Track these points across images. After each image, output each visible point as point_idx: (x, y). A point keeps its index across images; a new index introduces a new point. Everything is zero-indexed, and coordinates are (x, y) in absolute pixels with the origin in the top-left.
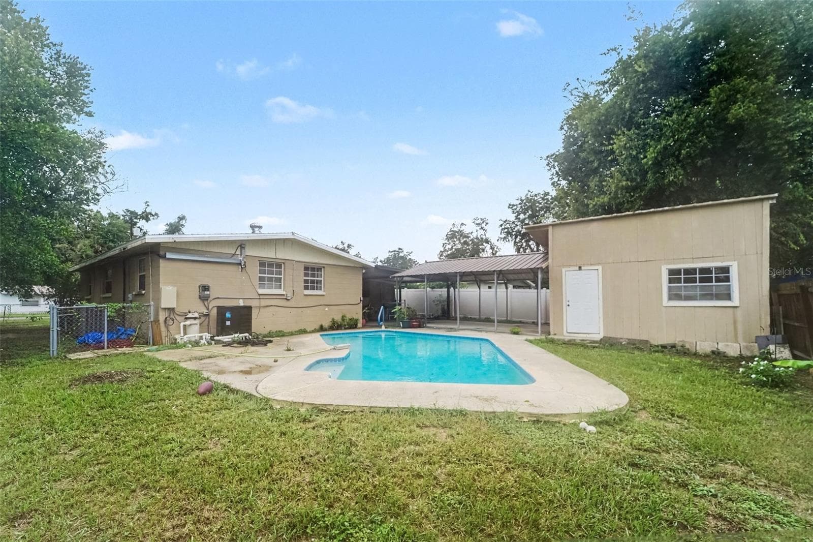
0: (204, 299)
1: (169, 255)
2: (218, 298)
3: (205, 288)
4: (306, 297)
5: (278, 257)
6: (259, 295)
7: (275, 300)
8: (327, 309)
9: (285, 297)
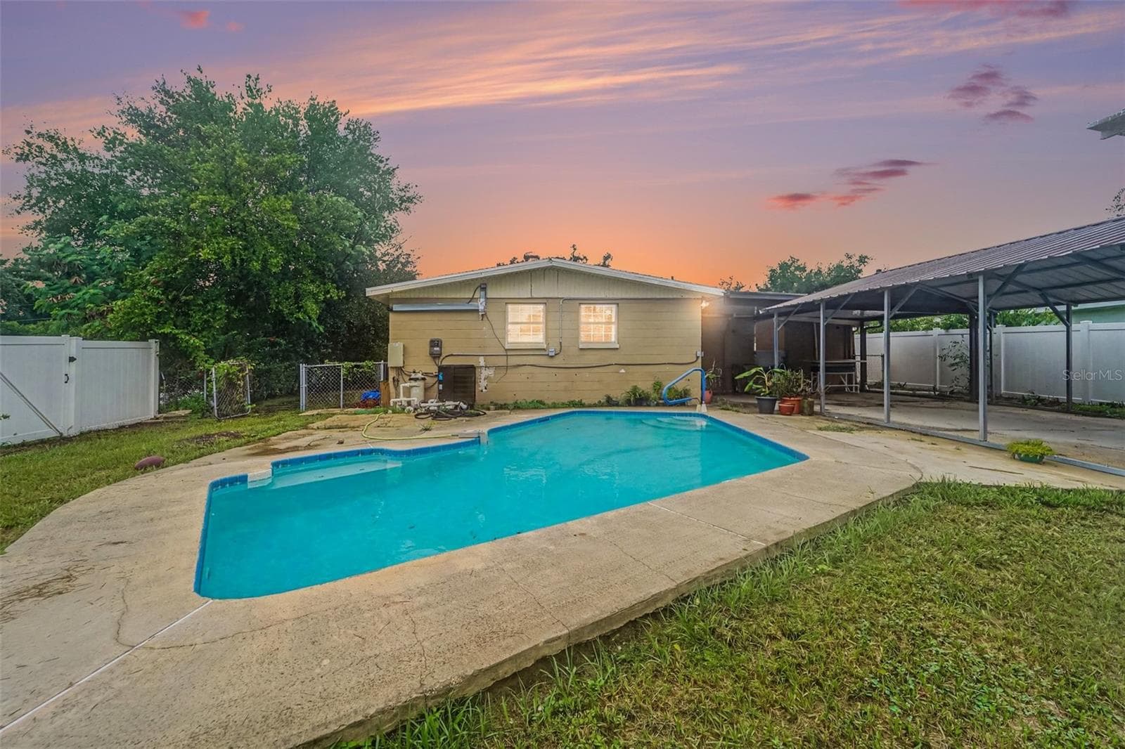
0: (435, 357)
1: (396, 308)
2: (452, 355)
3: (435, 343)
4: (582, 352)
5: (534, 296)
6: (506, 350)
7: (532, 357)
8: (623, 371)
9: (546, 353)
